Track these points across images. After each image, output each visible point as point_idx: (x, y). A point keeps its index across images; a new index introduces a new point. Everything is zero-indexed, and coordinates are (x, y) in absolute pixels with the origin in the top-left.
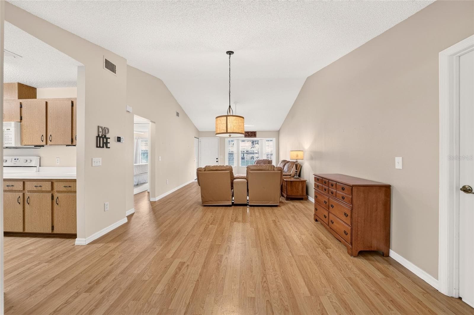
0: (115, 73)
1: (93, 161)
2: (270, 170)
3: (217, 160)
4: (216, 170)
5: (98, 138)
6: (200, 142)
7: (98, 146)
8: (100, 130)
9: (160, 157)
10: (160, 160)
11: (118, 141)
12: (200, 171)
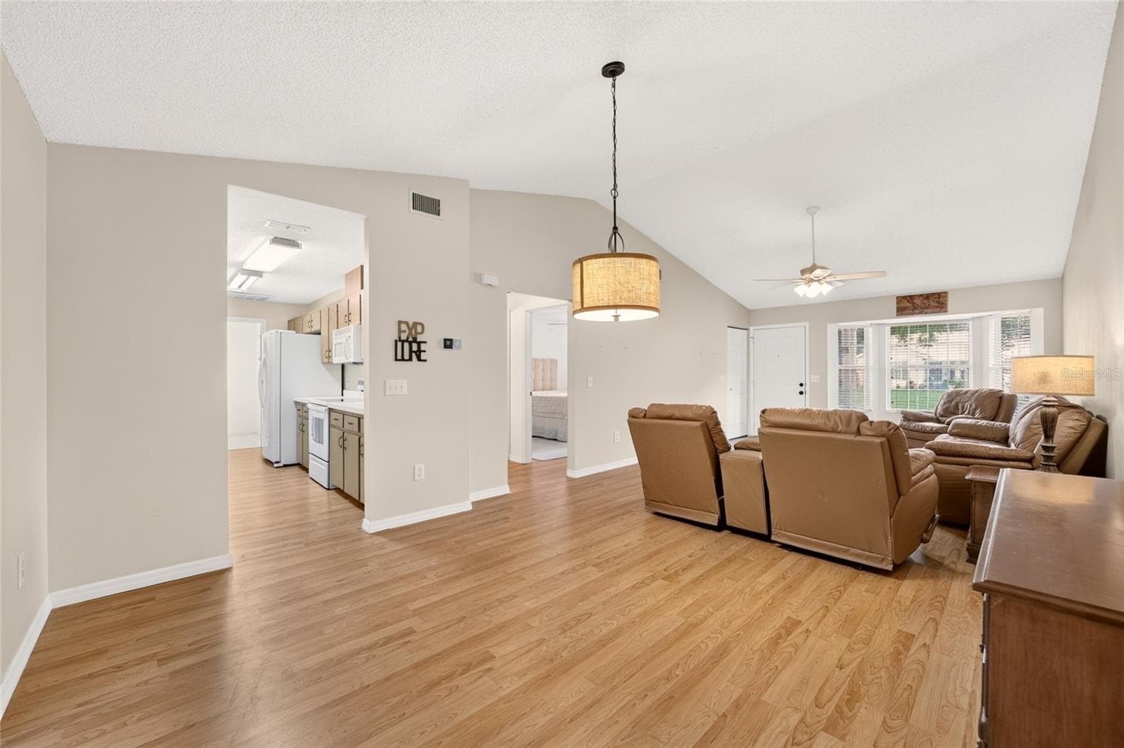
0: (439, 215)
1: (388, 385)
2: (840, 432)
3: (802, 389)
4: (670, 418)
5: (399, 344)
6: (751, 339)
7: (399, 357)
8: (404, 327)
9: (590, 379)
10: (589, 386)
11: (446, 347)
12: (634, 417)
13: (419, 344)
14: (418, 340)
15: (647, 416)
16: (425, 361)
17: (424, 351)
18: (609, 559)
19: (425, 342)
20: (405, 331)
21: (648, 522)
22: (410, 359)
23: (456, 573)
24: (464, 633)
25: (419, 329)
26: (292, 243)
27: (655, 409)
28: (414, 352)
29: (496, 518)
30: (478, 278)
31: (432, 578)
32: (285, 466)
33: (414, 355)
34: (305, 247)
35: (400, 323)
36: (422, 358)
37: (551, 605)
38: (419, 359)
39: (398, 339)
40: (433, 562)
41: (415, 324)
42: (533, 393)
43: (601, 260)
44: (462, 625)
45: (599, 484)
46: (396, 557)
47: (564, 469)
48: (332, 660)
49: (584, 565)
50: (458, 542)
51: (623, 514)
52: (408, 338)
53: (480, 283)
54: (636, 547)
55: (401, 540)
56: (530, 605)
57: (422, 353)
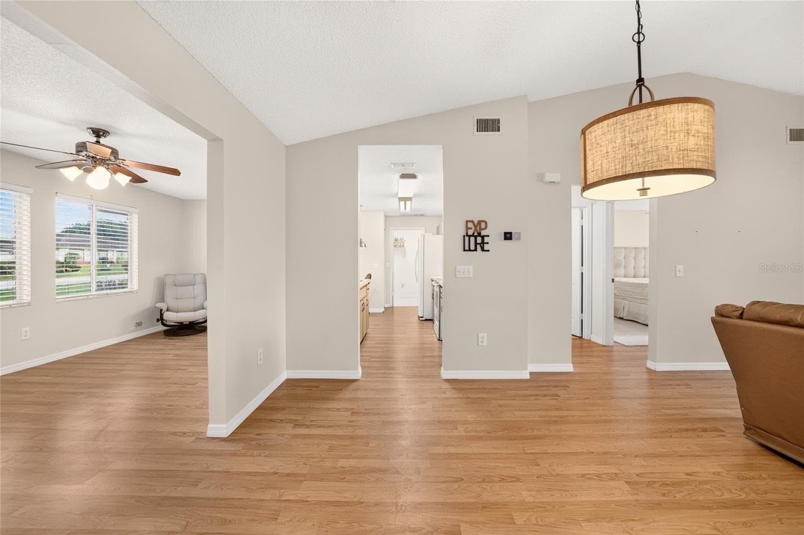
0: (498, 131)
1: (457, 270)
5: (467, 238)
7: (467, 248)
8: (470, 225)
9: (680, 267)
10: (678, 275)
11: (506, 238)
12: (722, 316)
13: (483, 237)
14: (482, 234)
15: (745, 316)
16: (488, 251)
17: (488, 243)
18: (655, 482)
19: (488, 236)
20: (471, 228)
21: (747, 453)
22: (476, 250)
23: (482, 434)
24: (452, 494)
25: (483, 225)
26: (413, 176)
27: (757, 308)
28: (478, 244)
29: (546, 392)
30: (541, 177)
31: (461, 431)
32: (426, 320)
33: (478, 246)
34: (419, 176)
35: (467, 222)
36: (485, 249)
37: (549, 508)
38: (483, 250)
39: (465, 235)
40: (470, 417)
41: (480, 222)
42: (616, 279)
43: (605, 123)
44: (456, 486)
45: (687, 385)
46: (448, 404)
47: (646, 358)
48: (359, 468)
49: (614, 477)
50: (500, 406)
51: (705, 430)
52: (473, 234)
53: (542, 181)
54: (706, 482)
55: (460, 390)
56: (528, 497)
57: (485, 245)
